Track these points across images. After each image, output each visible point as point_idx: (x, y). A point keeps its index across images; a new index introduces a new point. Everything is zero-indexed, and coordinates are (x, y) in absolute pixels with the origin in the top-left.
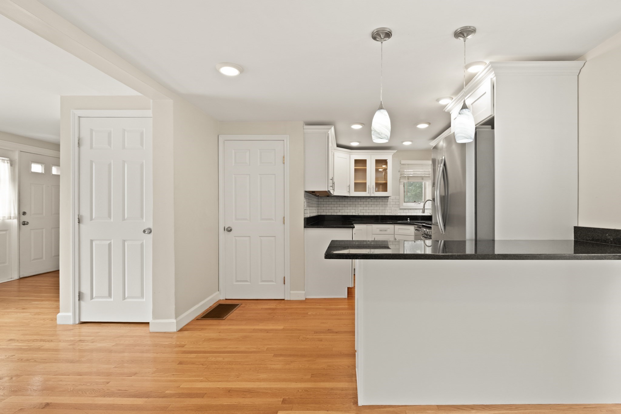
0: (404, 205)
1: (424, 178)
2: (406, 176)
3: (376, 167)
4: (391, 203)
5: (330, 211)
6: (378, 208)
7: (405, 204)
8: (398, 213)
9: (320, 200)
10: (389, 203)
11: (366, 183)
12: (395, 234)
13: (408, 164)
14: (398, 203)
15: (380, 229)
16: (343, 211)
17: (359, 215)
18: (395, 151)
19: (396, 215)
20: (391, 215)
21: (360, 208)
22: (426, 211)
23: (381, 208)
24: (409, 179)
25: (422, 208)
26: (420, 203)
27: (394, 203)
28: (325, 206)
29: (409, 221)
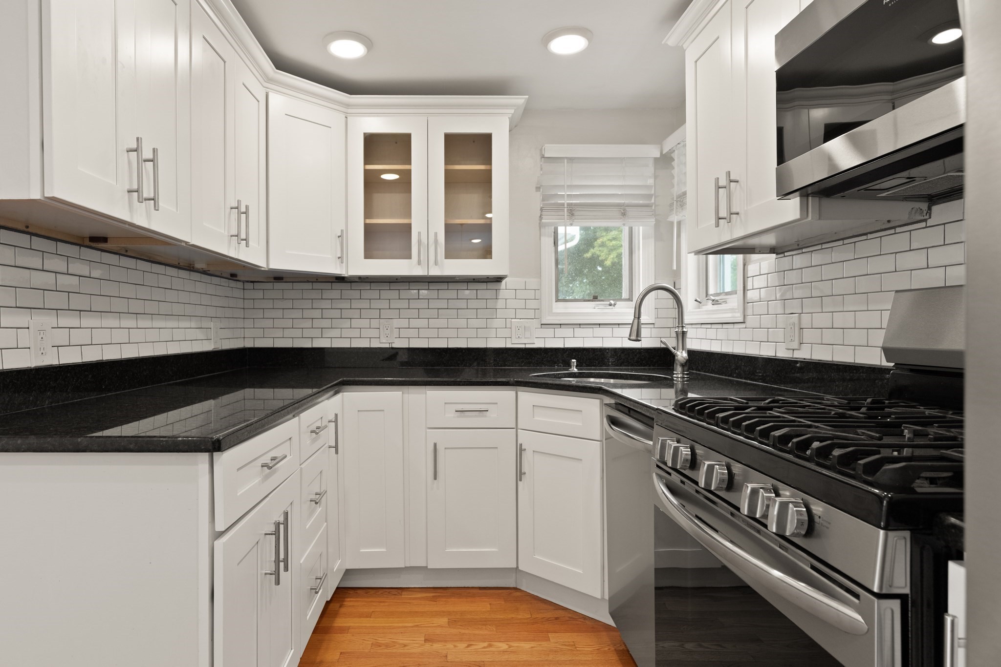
0: (555, 311)
1: (628, 209)
2: (563, 204)
3: (446, 163)
4: (512, 303)
5: (288, 333)
6: (462, 323)
7: (560, 307)
8: (536, 341)
9: (249, 294)
10: (500, 304)
11: (408, 227)
12: (519, 427)
13: (571, 160)
14: (532, 304)
15: (460, 407)
16: (335, 333)
17: (394, 346)
18: (520, 100)
19: (528, 346)
20: (509, 346)
21: (397, 323)
22: (644, 332)
23: (474, 323)
24: (573, 215)
25: (630, 318)
26: (612, 302)
27: (521, 304)
28: (268, 314)
29: (576, 370)
